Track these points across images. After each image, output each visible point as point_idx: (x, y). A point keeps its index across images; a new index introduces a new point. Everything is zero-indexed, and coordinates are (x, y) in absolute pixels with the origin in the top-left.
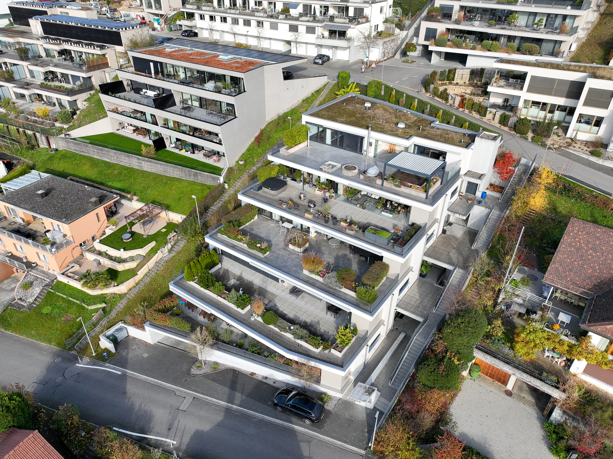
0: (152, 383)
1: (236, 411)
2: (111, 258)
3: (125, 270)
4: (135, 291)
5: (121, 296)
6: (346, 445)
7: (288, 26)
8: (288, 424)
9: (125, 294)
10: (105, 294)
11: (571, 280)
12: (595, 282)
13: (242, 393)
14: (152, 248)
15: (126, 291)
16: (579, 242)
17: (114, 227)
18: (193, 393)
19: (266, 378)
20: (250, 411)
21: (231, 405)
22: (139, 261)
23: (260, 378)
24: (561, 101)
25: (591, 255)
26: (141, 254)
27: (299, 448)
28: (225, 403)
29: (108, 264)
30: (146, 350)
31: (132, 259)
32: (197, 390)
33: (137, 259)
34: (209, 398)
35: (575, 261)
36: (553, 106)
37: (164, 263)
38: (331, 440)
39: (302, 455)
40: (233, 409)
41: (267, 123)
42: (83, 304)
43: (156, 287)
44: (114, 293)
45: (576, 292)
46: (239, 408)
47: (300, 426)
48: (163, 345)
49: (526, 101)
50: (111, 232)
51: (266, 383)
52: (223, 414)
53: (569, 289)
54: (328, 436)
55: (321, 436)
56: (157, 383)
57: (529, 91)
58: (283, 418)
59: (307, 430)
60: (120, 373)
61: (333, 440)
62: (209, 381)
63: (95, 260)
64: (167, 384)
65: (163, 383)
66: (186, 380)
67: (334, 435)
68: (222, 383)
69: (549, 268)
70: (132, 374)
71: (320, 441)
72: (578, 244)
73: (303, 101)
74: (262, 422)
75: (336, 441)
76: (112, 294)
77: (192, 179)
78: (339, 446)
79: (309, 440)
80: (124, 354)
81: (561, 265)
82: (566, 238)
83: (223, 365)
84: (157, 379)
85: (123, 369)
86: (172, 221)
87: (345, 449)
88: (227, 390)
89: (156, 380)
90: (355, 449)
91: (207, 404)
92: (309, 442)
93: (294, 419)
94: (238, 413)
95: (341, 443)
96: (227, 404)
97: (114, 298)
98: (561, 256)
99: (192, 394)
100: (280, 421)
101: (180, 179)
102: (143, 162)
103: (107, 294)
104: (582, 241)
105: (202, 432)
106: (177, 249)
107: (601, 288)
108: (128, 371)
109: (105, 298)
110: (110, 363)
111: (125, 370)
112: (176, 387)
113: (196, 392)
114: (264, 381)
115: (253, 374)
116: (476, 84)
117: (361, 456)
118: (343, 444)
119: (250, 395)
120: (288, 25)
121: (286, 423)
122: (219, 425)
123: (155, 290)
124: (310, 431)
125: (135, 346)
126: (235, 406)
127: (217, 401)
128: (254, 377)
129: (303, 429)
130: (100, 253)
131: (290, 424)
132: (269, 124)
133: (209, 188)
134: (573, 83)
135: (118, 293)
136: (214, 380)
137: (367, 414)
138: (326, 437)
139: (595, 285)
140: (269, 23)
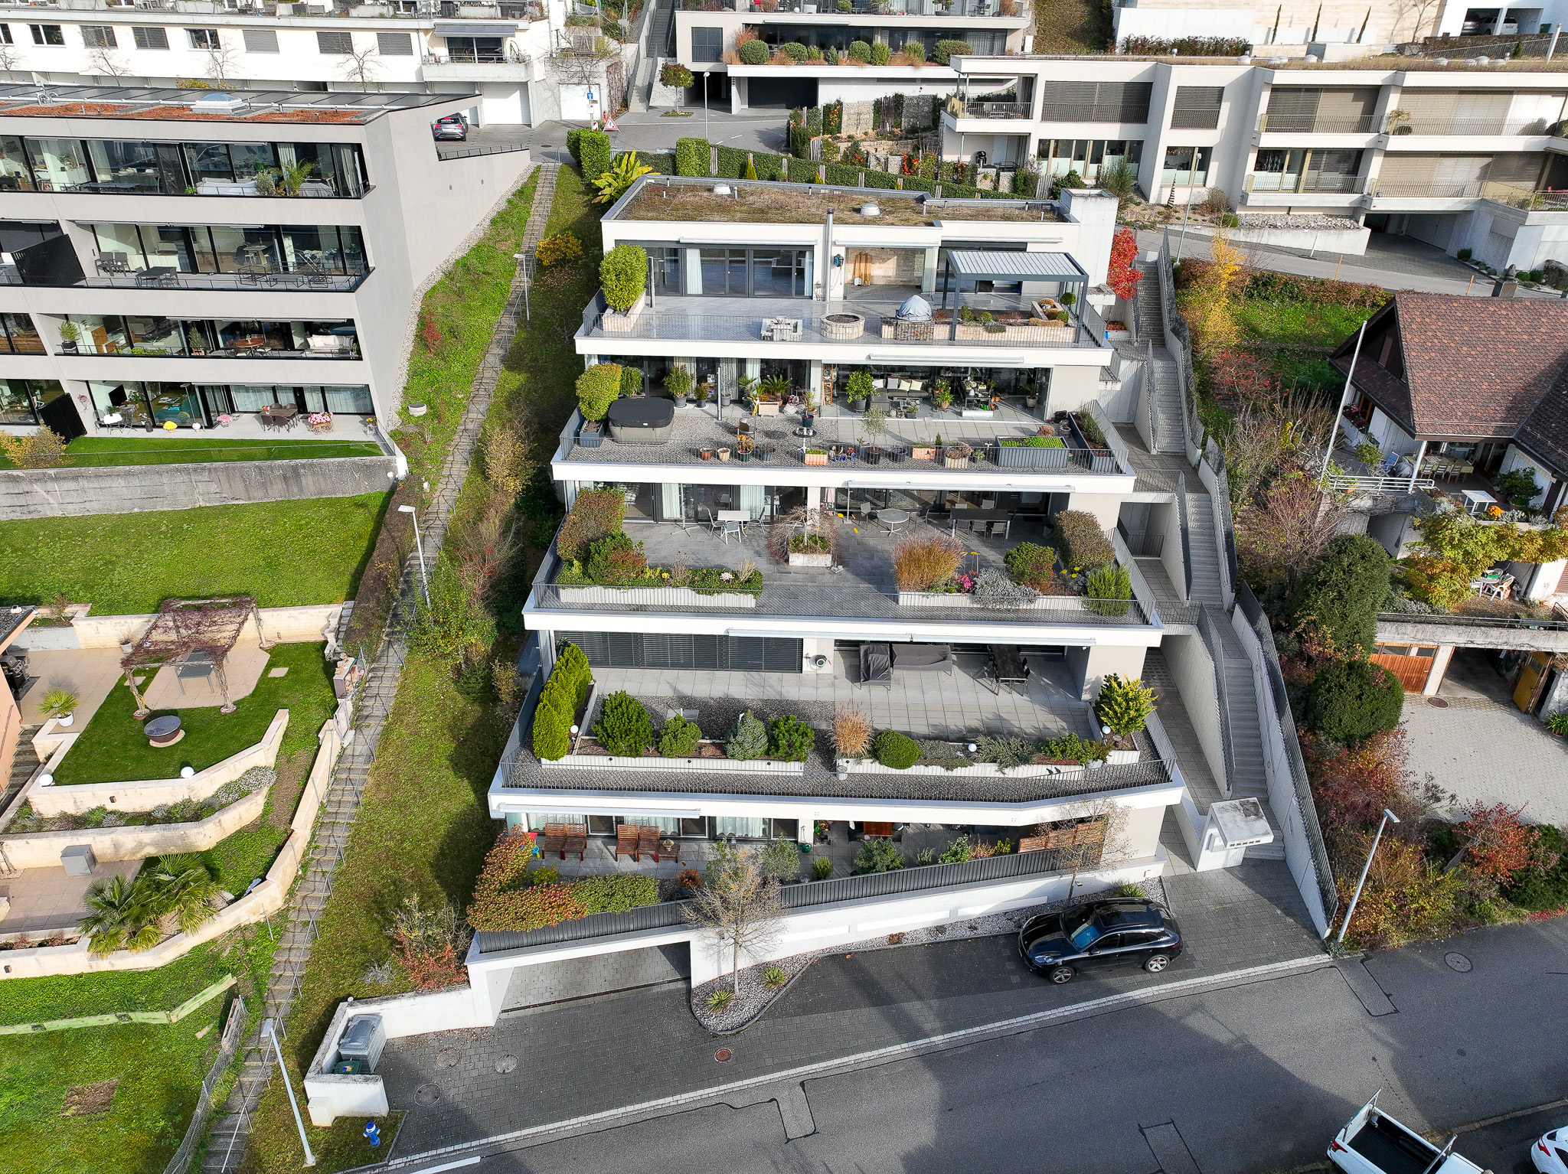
0: (624, 1122)
1: (953, 1047)
2: (146, 819)
3: (230, 839)
4: (319, 889)
5: (276, 926)
6: (1278, 965)
7: (313, 36)
8: (1111, 998)
9: (283, 914)
10: (205, 945)
11: (1465, 414)
12: (1505, 403)
13: (920, 998)
14: (285, 735)
15: (279, 904)
16: (1435, 336)
17: (67, 722)
18: (785, 1073)
19: (940, 929)
20: (990, 1026)
21: (927, 1040)
22: (265, 790)
23: (925, 939)
24: (1111, 131)
25: (1470, 355)
26: (262, 763)
27: (1198, 1036)
28: (905, 1045)
29: (141, 846)
30: (488, 1050)
31: (236, 792)
32: (788, 1059)
33: (259, 785)
34: (845, 1059)
35: (1449, 376)
36: (1098, 144)
37: (367, 762)
38: (1238, 973)
39: (1217, 1044)
40: (942, 1047)
41: (420, 296)
42: (138, 1017)
43: (391, 844)
44: (239, 928)
45: (1485, 432)
46: (955, 1034)
47: (1141, 986)
48: (530, 1011)
49: (1044, 144)
50: (69, 740)
51: (953, 942)
52: (928, 1075)
53: (1470, 432)
54: (1222, 970)
55: (1211, 979)
56: (641, 1112)
57: (1047, 117)
58: (1085, 991)
59: (1169, 986)
60: (477, 1160)
61: (1244, 971)
62: (797, 1020)
63: (67, 853)
64: (677, 1097)
65: (661, 1101)
66: (722, 1054)
67: (1230, 960)
68: (839, 1005)
69: (1414, 405)
70: (525, 1138)
71: (1221, 990)
72: (1436, 341)
73: (493, 222)
74: (1043, 1032)
75: (1251, 970)
76: (232, 933)
77: (277, 492)
78: (1268, 977)
79: (1197, 1003)
80: (427, 1099)
81: (1430, 391)
82: (1409, 337)
83: (793, 960)
84: (631, 1103)
85: (474, 1143)
86: (278, 641)
87: (1285, 974)
88: (868, 1014)
89: (630, 1108)
90: (1305, 961)
91: (857, 1075)
92: (1199, 1007)
93: (1113, 981)
94: (965, 1050)
95: (1265, 967)
96: (911, 1044)
97: (247, 946)
98: (1421, 374)
99: (785, 1078)
100: (1087, 1003)
101: (226, 507)
102: (37, 487)
103: (214, 941)
104: (1439, 334)
105: (923, 1151)
106: (376, 709)
107: (1521, 412)
108: (501, 1137)
109: (216, 957)
110: (402, 1153)
111: (483, 1141)
112: (716, 1089)
113: (792, 1065)
114: (942, 938)
115: (897, 938)
116: (891, 132)
117: (1331, 967)
118: (1271, 966)
119: (945, 989)
120: (313, 34)
121: (1104, 1000)
122: (948, 1107)
123: (393, 857)
124: (1177, 984)
125: (440, 1057)
126: (940, 1037)
127: (875, 1053)
128: (905, 943)
129: (1155, 988)
130: (76, 823)
131: (1118, 997)
132: (430, 296)
133: (363, 505)
134: (1129, 87)
135: (253, 919)
136: (805, 1010)
137: (1241, 880)
138: (1224, 975)
139: (1509, 409)
140: (240, 32)
